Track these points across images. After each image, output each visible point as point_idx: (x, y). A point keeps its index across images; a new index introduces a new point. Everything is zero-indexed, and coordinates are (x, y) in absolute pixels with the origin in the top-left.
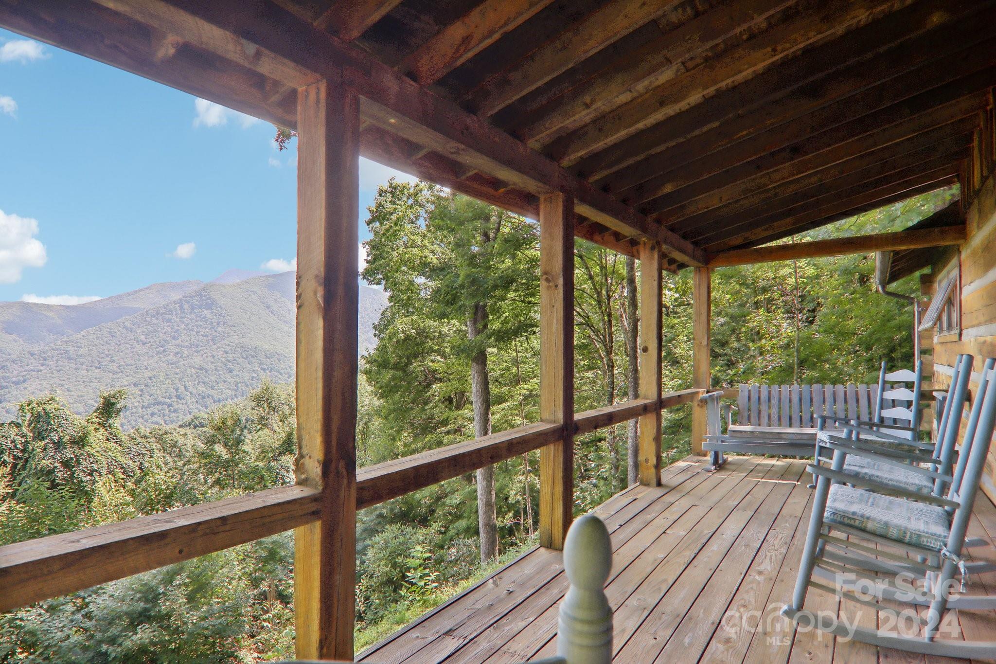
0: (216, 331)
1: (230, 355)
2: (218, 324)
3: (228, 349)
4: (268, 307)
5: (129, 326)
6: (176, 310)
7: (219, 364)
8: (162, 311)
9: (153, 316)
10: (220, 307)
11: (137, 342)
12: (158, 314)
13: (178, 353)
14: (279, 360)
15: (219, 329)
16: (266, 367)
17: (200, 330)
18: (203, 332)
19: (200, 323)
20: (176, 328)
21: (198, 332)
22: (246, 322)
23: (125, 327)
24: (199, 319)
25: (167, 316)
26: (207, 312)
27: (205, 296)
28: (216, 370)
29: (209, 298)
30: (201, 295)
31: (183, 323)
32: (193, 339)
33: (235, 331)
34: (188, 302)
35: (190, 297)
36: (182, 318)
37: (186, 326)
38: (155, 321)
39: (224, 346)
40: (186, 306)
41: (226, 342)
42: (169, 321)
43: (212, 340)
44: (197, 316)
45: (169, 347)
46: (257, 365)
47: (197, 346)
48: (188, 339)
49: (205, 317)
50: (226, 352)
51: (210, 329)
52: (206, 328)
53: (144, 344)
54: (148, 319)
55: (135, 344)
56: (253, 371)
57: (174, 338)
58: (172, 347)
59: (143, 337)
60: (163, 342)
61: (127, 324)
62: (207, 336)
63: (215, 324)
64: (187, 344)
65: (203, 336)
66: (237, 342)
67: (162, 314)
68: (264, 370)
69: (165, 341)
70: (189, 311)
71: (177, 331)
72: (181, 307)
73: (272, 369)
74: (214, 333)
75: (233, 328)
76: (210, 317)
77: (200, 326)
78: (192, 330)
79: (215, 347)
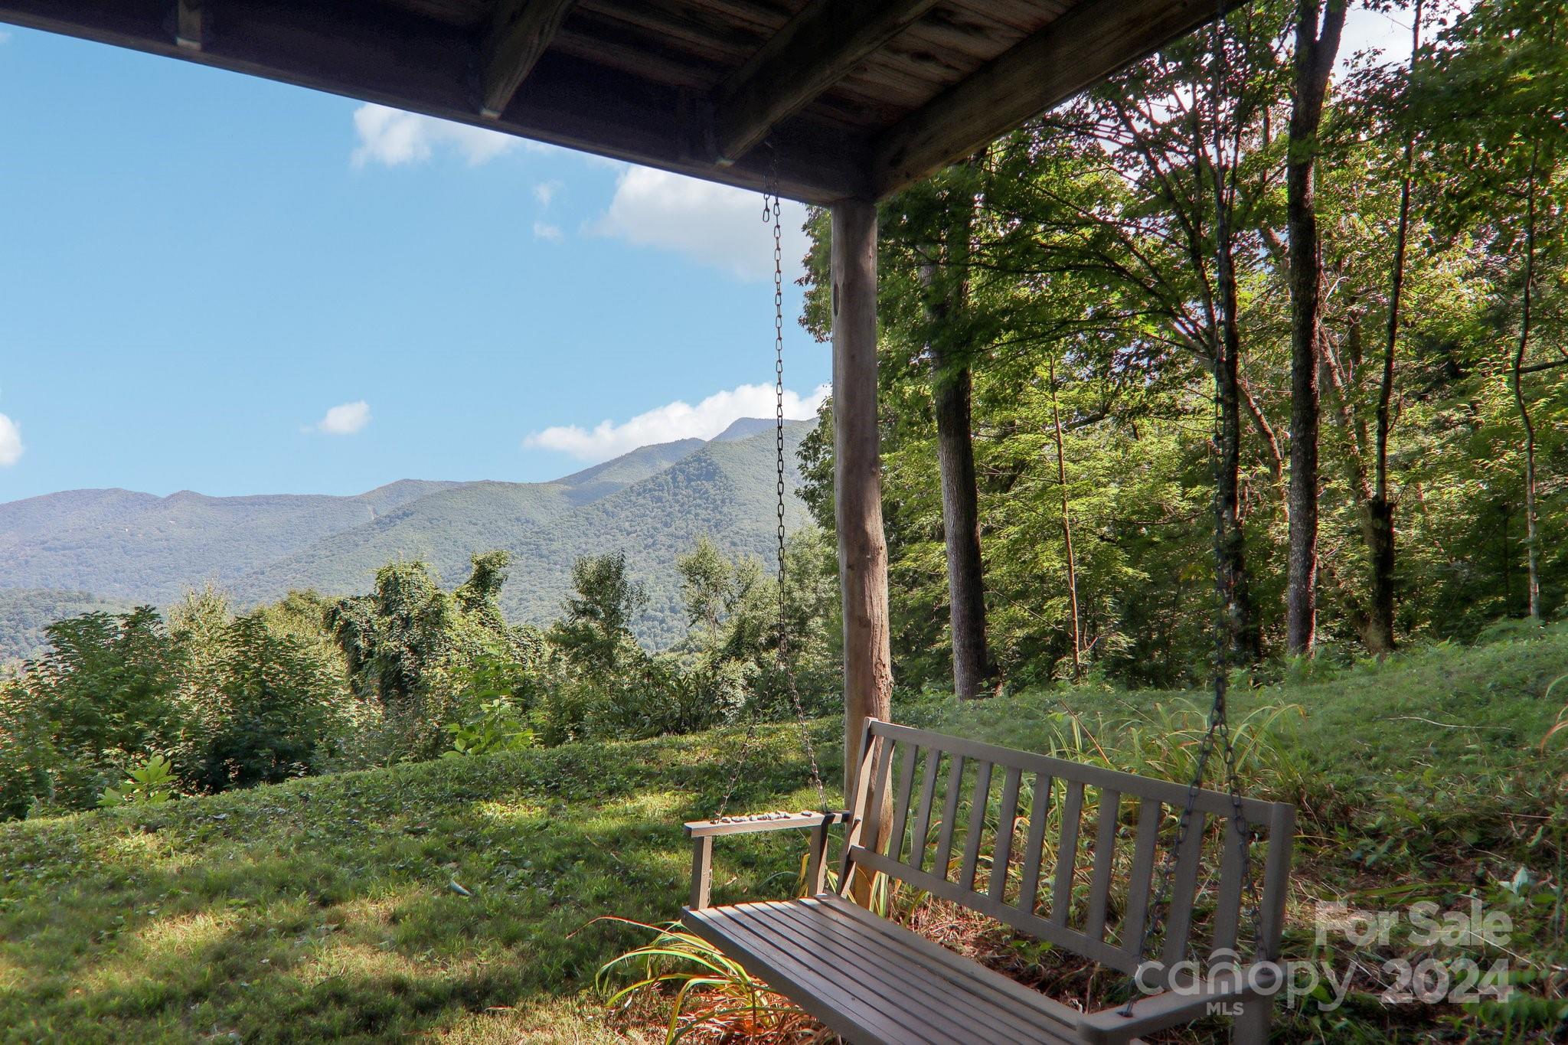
0: (720, 512)
1: (740, 548)
2: (723, 501)
3: (737, 540)
5: (610, 509)
6: (667, 483)
8: (651, 486)
9: (639, 494)
10: (726, 477)
11: (621, 531)
12: (644, 491)
13: (671, 546)
15: (725, 510)
17: (699, 511)
18: (703, 514)
19: (699, 501)
20: (668, 510)
21: (697, 515)
22: (760, 498)
23: (605, 511)
24: (697, 495)
25: (656, 493)
26: (708, 485)
27: (705, 461)
29: (711, 464)
30: (699, 460)
31: (677, 501)
32: (690, 526)
33: (746, 512)
34: (683, 472)
35: (687, 464)
36: (675, 494)
37: (682, 505)
38: (641, 501)
39: (731, 534)
40: (680, 477)
41: (734, 528)
42: (659, 499)
43: (716, 527)
44: (694, 491)
45: (661, 538)
47: (696, 535)
48: (684, 525)
49: (706, 492)
50: (734, 544)
51: (713, 510)
52: (707, 508)
53: (628, 534)
54: (633, 498)
55: (618, 535)
57: (666, 525)
58: (663, 538)
59: (627, 524)
60: (652, 530)
61: (608, 506)
62: (708, 521)
63: (719, 502)
64: (682, 533)
65: (704, 520)
67: (650, 490)
69: (655, 529)
70: (685, 484)
71: (669, 515)
72: (674, 479)
74: (719, 516)
75: (742, 508)
76: (712, 491)
77: (700, 506)
78: (689, 512)
79: (719, 536)
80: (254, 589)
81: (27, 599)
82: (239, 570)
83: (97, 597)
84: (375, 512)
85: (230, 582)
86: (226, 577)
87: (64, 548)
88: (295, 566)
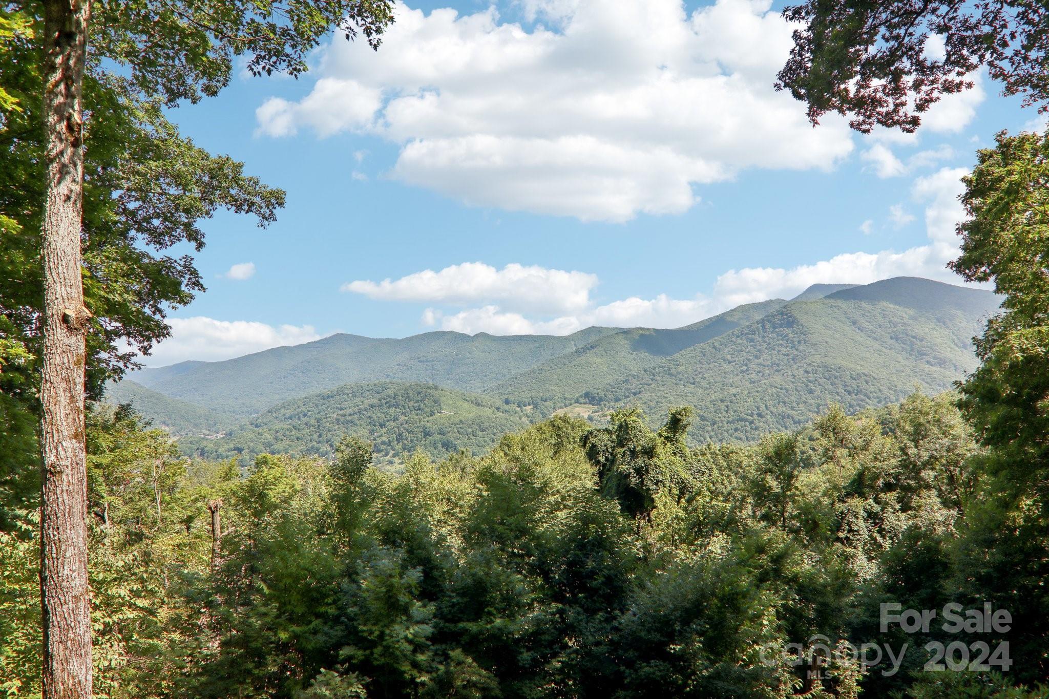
0: (797, 350)
1: (811, 375)
2: (799, 342)
3: (809, 369)
4: (854, 323)
6: (758, 329)
7: (799, 384)
8: (746, 331)
9: (738, 337)
10: (802, 325)
11: (724, 360)
12: (742, 334)
13: (759, 372)
14: (867, 382)
15: (801, 348)
16: (851, 389)
17: (781, 348)
18: (784, 350)
19: (781, 342)
20: (758, 347)
21: (779, 351)
22: (828, 340)
24: (780, 337)
25: (750, 336)
26: (788, 331)
27: (787, 315)
28: (797, 390)
29: (791, 317)
30: (782, 314)
31: (765, 342)
32: (774, 359)
33: (816, 350)
34: (769, 321)
35: (773, 316)
36: (764, 337)
37: (769, 344)
38: (739, 341)
39: (805, 365)
40: (768, 326)
41: (807, 361)
42: (752, 340)
43: (793, 359)
44: (778, 335)
45: (752, 366)
46: (841, 387)
47: (778, 365)
48: (769, 357)
49: (787, 336)
50: (807, 372)
51: (791, 348)
52: (787, 347)
53: (730, 363)
54: (734, 339)
55: (723, 363)
56: (837, 393)
57: (757, 357)
58: (754, 366)
59: (729, 356)
60: (746, 361)
61: (717, 344)
62: (788, 355)
63: (796, 343)
64: (768, 363)
65: (784, 355)
66: (819, 361)
67: (746, 334)
68: (849, 393)
69: (749, 360)
70: (771, 330)
71: (759, 351)
72: (763, 327)
73: (858, 392)
74: (796, 353)
75: (815, 347)
76: (791, 335)
77: (781, 345)
78: (774, 349)
79: (795, 366)
80: (512, 388)
81: (410, 386)
82: (504, 376)
83: (440, 388)
84: (575, 345)
85: (501, 382)
86: (498, 379)
87: (427, 361)
88: (532, 375)
